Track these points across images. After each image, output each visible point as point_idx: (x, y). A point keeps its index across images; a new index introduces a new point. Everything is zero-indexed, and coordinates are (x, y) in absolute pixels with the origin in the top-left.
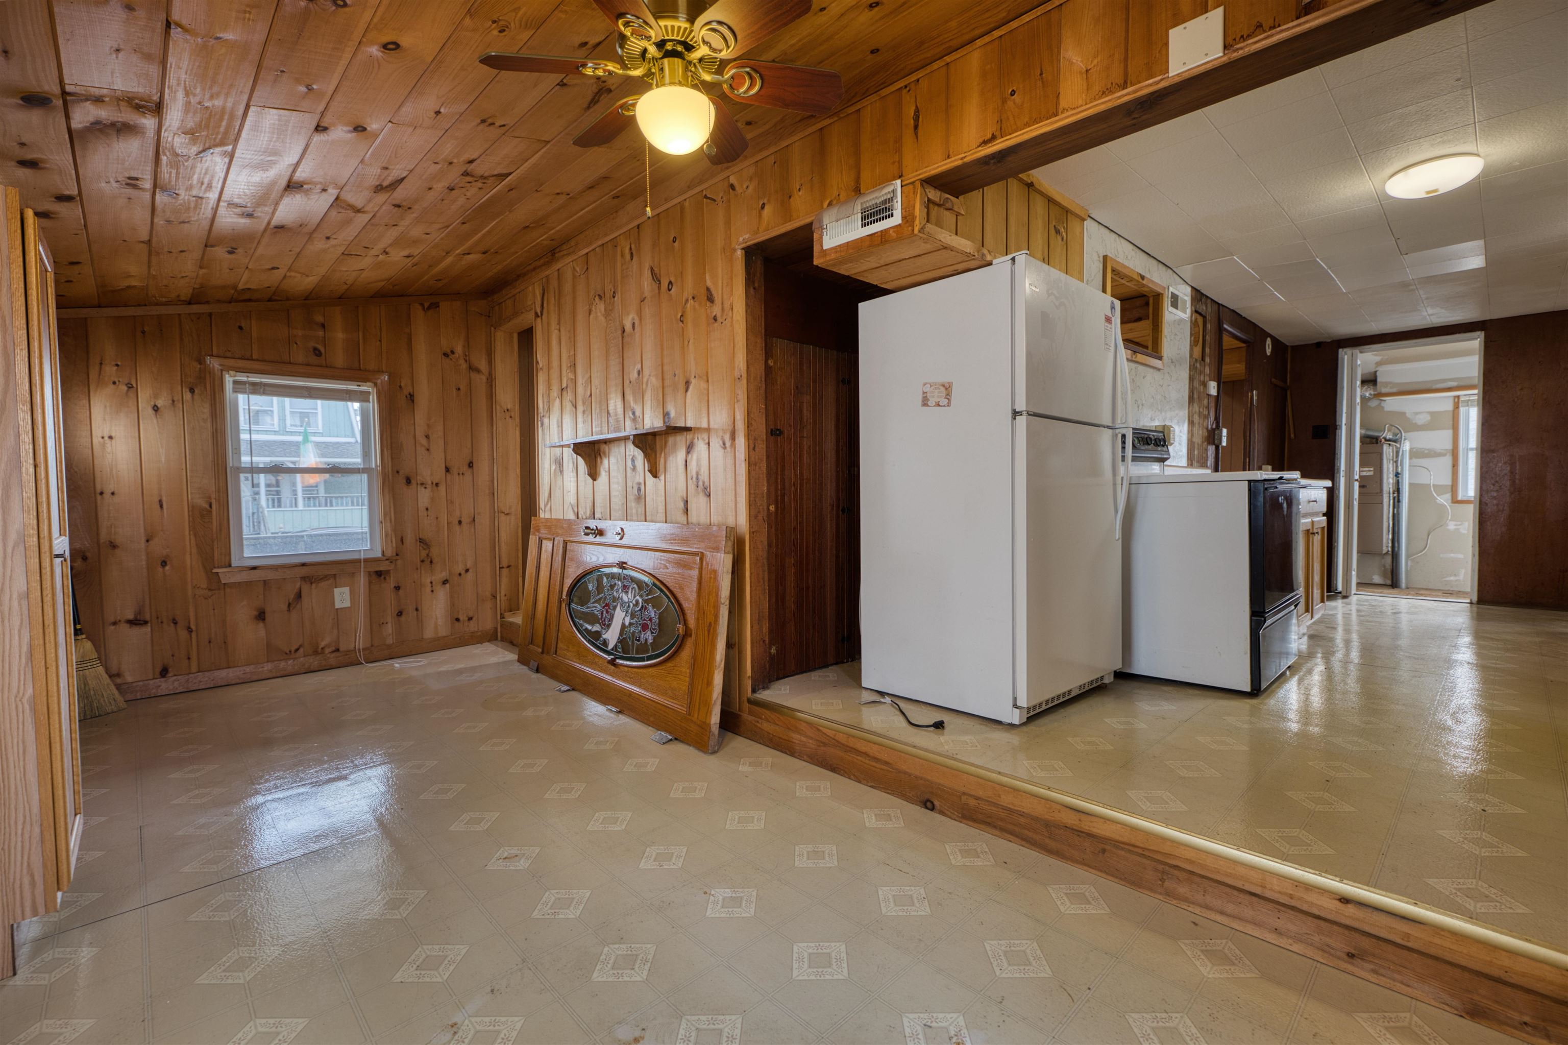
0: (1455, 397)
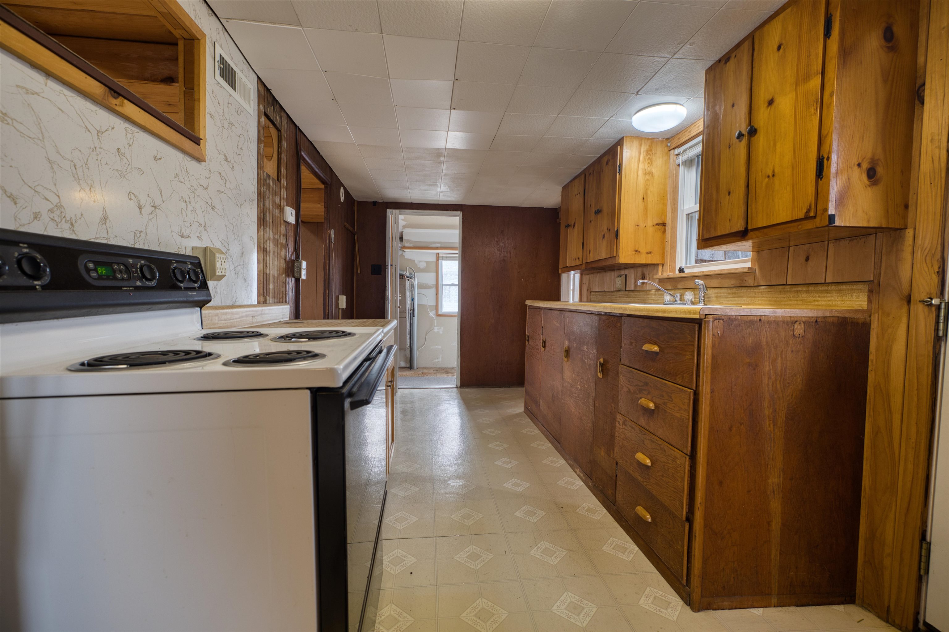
0: (437, 253)
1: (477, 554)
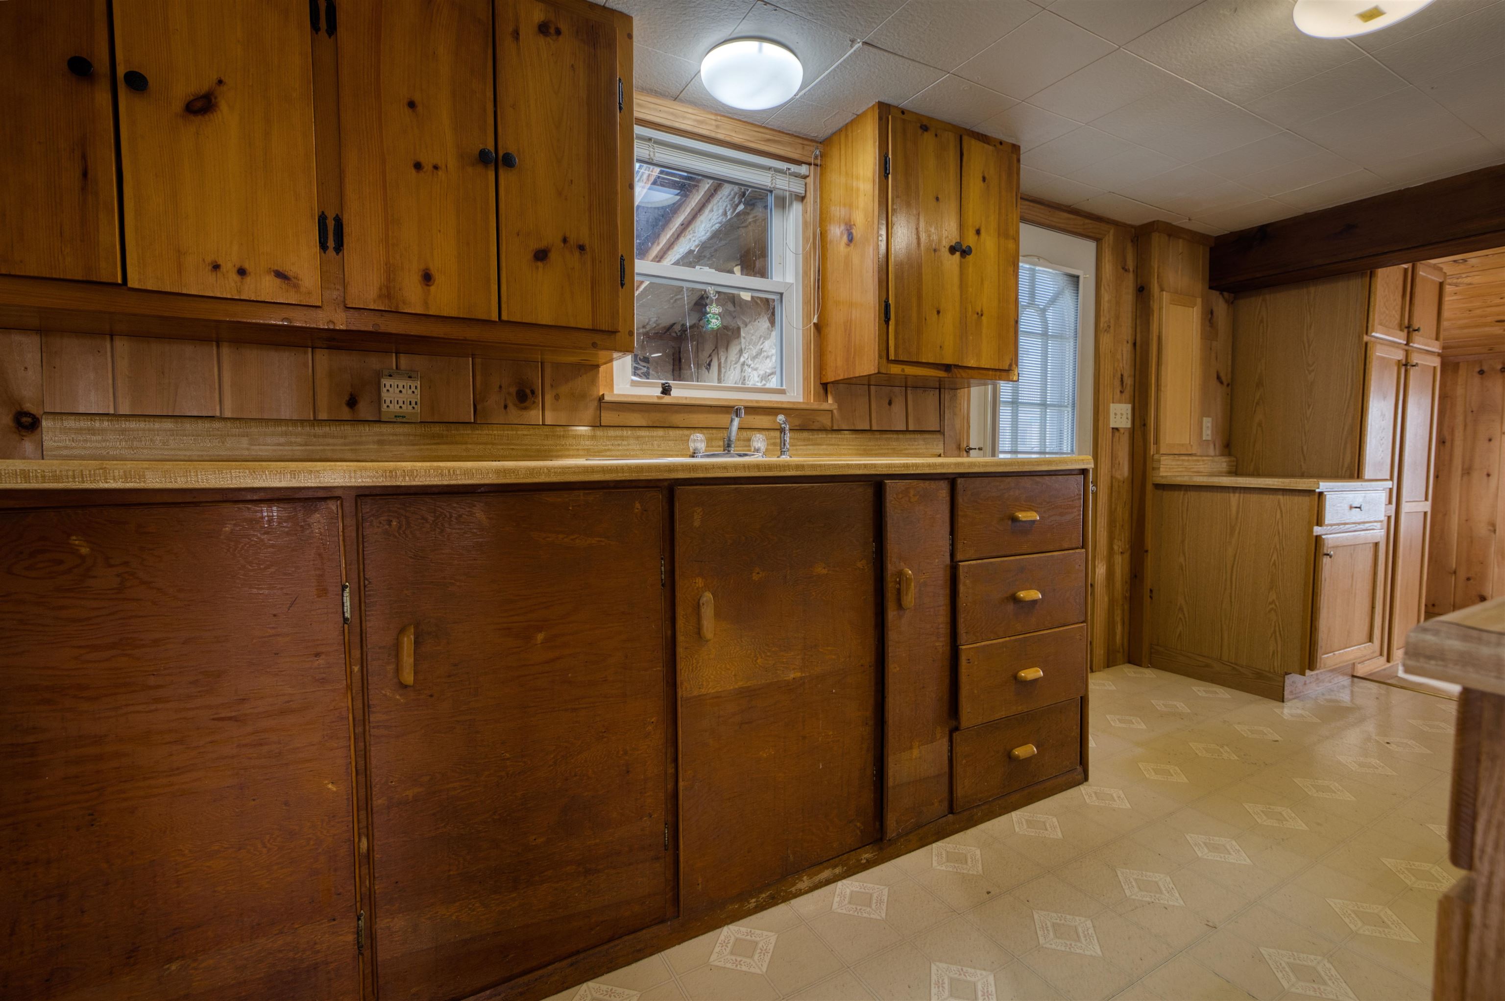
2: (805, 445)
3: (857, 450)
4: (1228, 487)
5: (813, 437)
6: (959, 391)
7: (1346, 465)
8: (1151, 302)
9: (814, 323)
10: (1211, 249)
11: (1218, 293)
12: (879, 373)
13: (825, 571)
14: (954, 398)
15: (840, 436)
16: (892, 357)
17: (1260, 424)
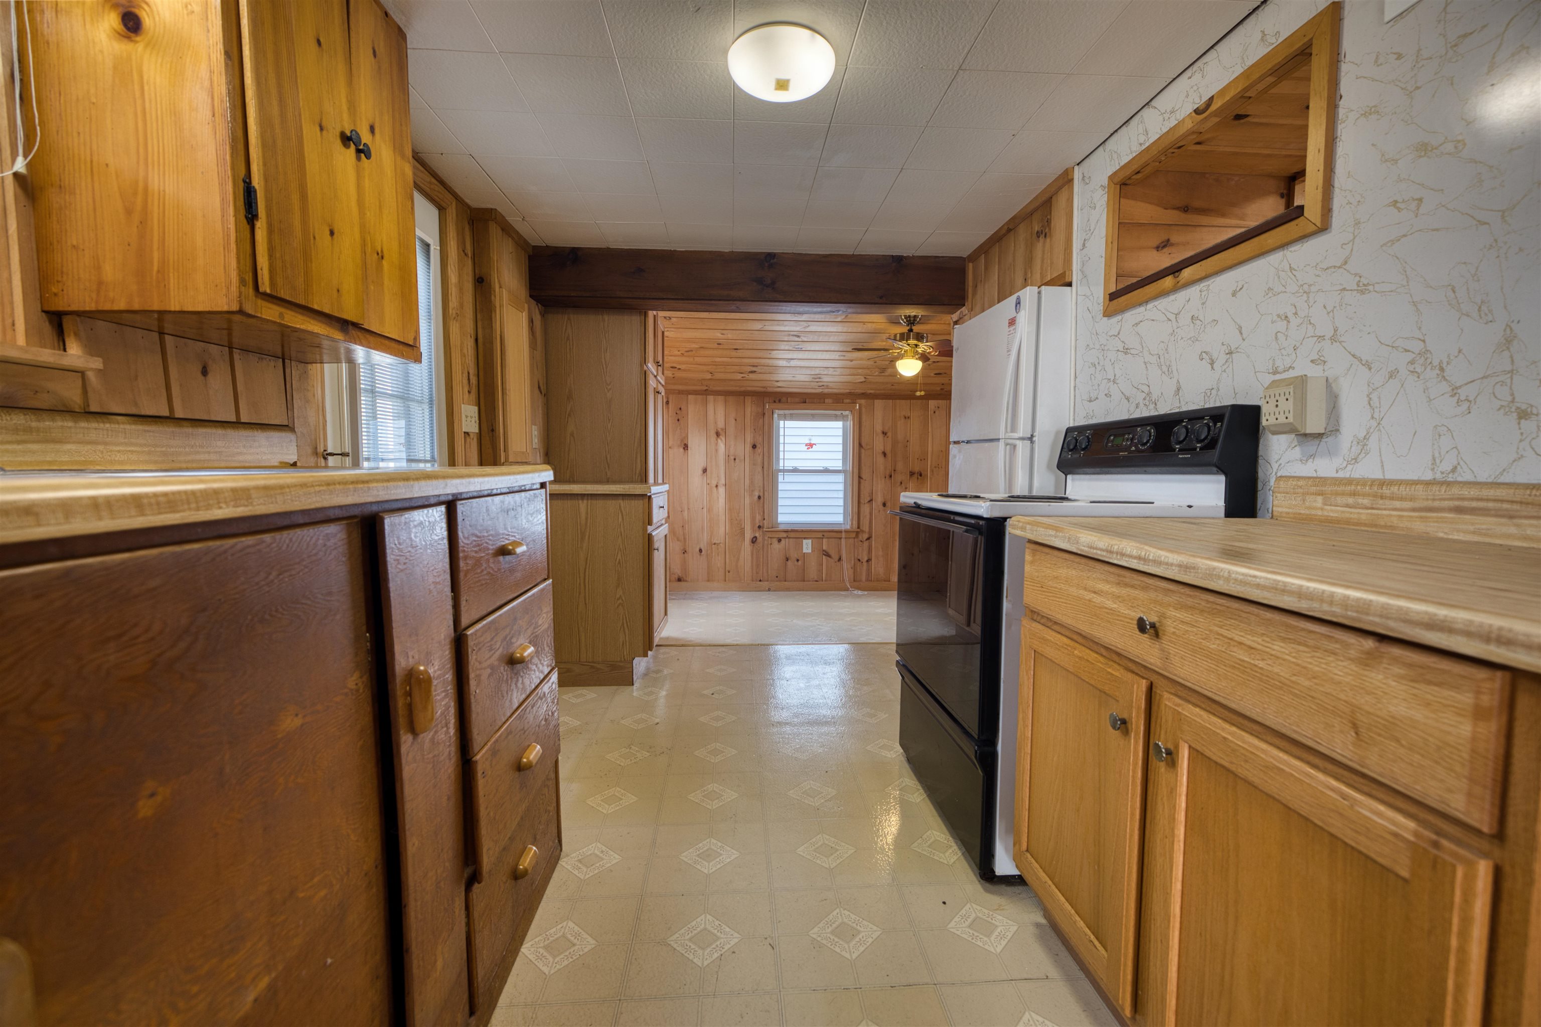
1: (839, 938)
2: (19, 442)
3: (149, 453)
4: (567, 494)
5: (41, 425)
6: (310, 366)
7: (637, 472)
8: (493, 297)
9: (16, 175)
10: (529, 256)
11: (535, 303)
12: (241, 312)
13: (298, 722)
14: (304, 376)
15: (108, 425)
16: (265, 287)
17: (572, 435)
